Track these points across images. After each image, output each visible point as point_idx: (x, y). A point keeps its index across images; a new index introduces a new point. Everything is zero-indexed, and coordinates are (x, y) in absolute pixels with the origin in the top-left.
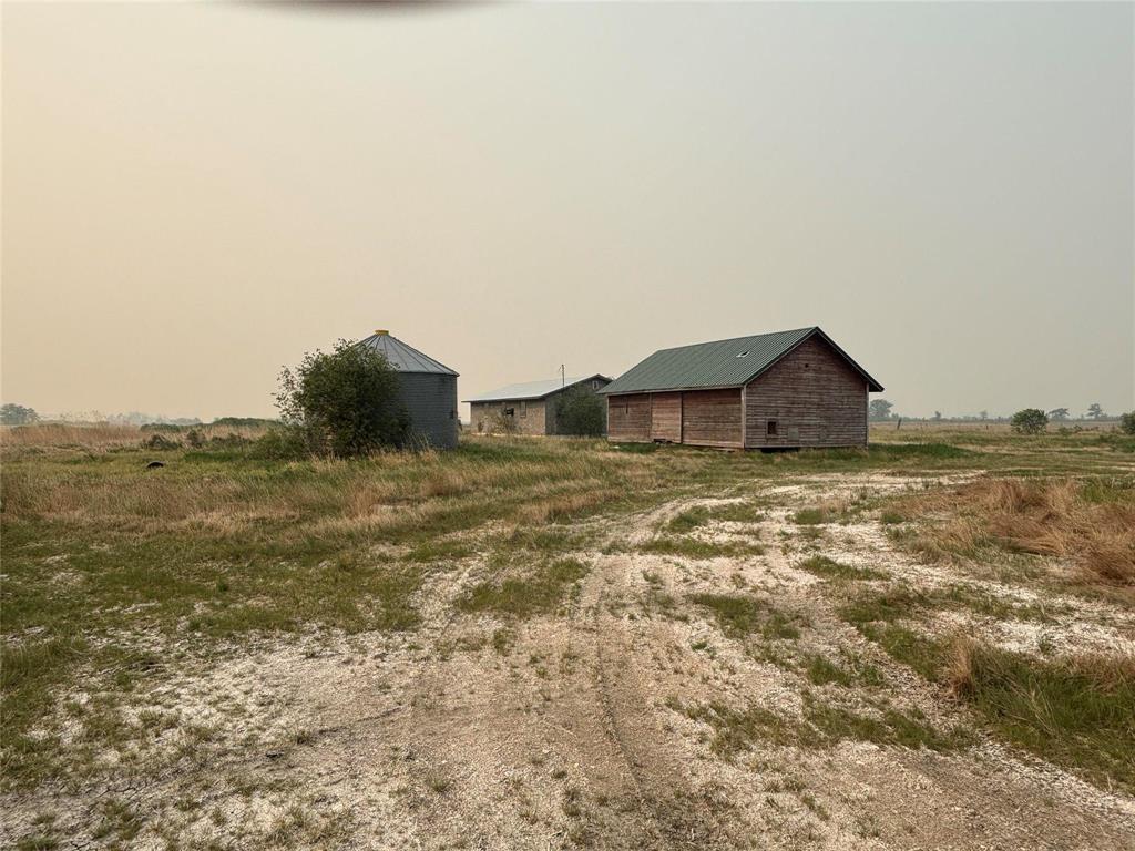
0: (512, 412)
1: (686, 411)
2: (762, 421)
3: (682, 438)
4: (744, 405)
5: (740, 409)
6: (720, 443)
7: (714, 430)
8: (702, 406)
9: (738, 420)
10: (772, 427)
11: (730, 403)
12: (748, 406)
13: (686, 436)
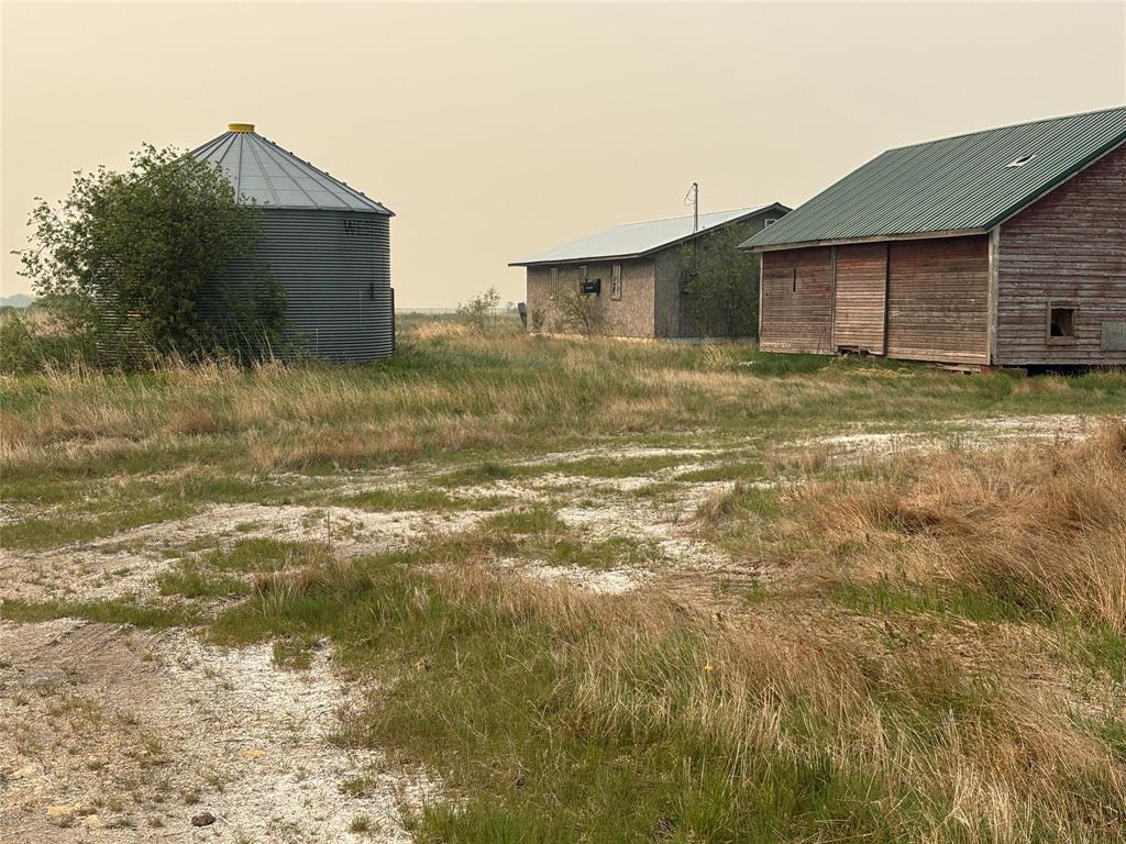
0: (596, 288)
1: (894, 285)
2: (1039, 306)
3: (886, 346)
4: (993, 273)
5: (985, 284)
6: (951, 355)
7: (943, 327)
8: (922, 276)
9: (981, 307)
10: (1061, 321)
11: (969, 269)
12: (1001, 275)
13: (893, 340)
